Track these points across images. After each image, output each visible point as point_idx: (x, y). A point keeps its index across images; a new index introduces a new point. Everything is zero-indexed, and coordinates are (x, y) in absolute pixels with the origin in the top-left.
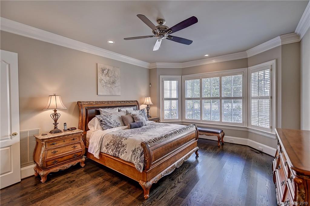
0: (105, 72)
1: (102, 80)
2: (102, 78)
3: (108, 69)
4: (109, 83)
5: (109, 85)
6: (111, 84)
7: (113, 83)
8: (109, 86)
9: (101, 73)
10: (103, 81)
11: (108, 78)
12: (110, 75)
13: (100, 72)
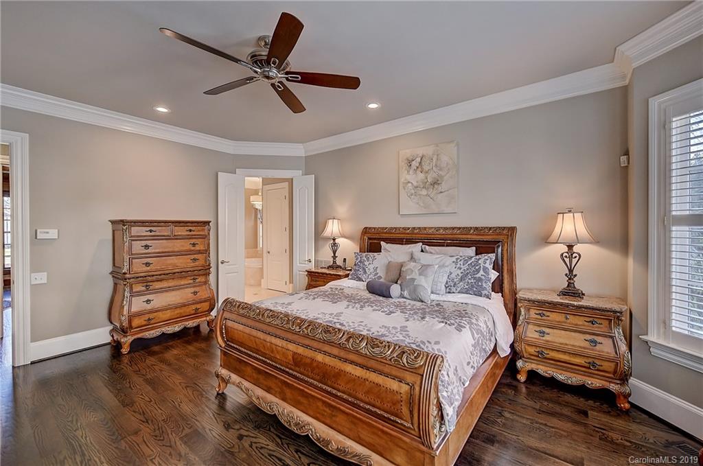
0: (415, 164)
1: (409, 182)
2: (409, 177)
3: (421, 155)
4: (423, 188)
5: (424, 190)
6: (427, 189)
7: (435, 183)
8: (424, 192)
9: (406, 169)
10: (410, 185)
11: (421, 176)
12: (426, 168)
13: (404, 168)
